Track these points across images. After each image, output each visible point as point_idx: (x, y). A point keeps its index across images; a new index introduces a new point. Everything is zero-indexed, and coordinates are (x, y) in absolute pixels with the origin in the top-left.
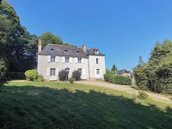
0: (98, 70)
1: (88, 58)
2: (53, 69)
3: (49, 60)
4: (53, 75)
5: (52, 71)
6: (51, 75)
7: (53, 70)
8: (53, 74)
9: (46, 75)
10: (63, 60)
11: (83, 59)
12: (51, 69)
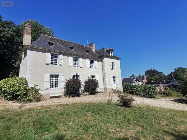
0: (114, 77)
1: (102, 61)
2: (54, 76)
3: (49, 61)
4: (54, 86)
5: (53, 80)
6: (51, 87)
7: (54, 78)
8: (54, 84)
9: (43, 87)
10: (70, 62)
11: (96, 62)
12: (51, 76)
